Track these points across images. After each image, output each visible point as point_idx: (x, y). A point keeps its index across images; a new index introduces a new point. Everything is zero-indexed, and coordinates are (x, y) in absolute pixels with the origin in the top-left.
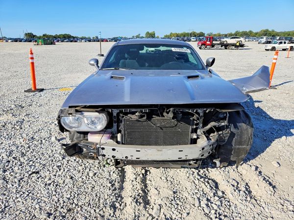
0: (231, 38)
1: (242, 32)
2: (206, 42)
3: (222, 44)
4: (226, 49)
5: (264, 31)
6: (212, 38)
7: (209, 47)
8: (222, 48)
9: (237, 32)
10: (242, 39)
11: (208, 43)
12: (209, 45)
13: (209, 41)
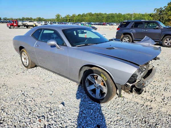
0: (29, 22)
1: (27, 18)
2: (13, 24)
3: (25, 25)
4: (27, 28)
5: (39, 18)
6: (16, 21)
7: (16, 27)
8: (25, 28)
9: (23, 18)
10: (35, 22)
11: (15, 24)
12: (15, 26)
13: (15, 23)
